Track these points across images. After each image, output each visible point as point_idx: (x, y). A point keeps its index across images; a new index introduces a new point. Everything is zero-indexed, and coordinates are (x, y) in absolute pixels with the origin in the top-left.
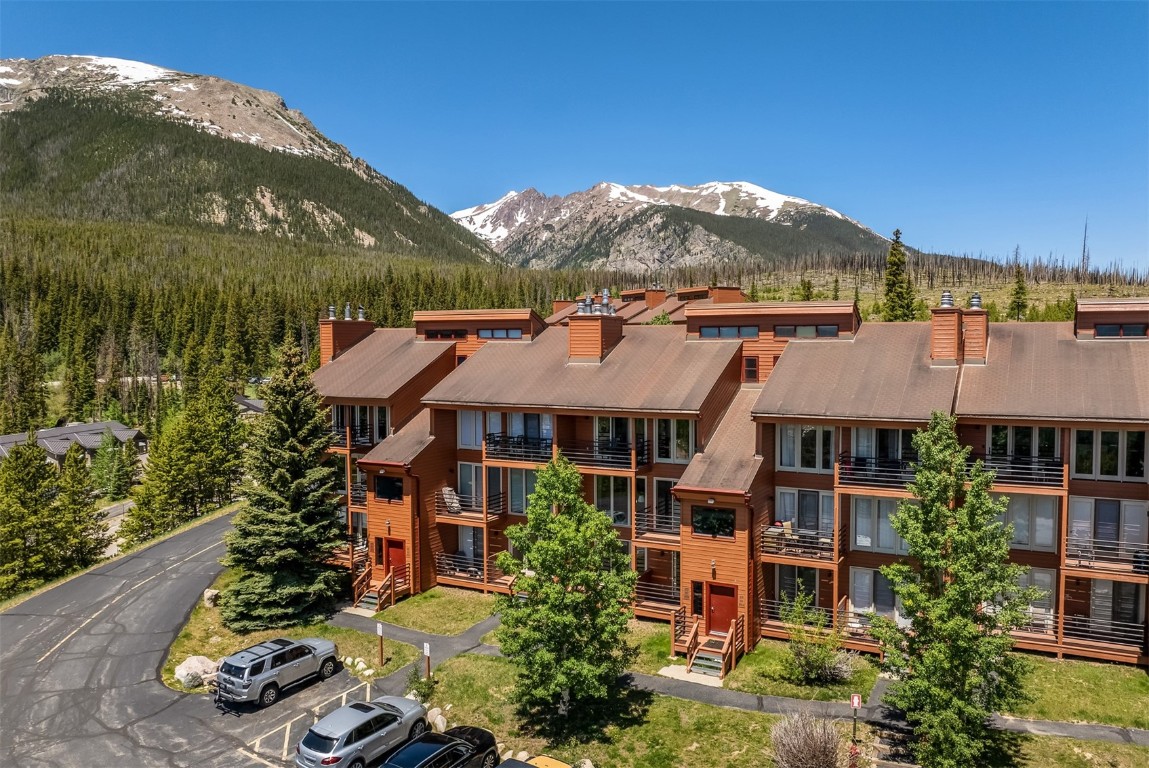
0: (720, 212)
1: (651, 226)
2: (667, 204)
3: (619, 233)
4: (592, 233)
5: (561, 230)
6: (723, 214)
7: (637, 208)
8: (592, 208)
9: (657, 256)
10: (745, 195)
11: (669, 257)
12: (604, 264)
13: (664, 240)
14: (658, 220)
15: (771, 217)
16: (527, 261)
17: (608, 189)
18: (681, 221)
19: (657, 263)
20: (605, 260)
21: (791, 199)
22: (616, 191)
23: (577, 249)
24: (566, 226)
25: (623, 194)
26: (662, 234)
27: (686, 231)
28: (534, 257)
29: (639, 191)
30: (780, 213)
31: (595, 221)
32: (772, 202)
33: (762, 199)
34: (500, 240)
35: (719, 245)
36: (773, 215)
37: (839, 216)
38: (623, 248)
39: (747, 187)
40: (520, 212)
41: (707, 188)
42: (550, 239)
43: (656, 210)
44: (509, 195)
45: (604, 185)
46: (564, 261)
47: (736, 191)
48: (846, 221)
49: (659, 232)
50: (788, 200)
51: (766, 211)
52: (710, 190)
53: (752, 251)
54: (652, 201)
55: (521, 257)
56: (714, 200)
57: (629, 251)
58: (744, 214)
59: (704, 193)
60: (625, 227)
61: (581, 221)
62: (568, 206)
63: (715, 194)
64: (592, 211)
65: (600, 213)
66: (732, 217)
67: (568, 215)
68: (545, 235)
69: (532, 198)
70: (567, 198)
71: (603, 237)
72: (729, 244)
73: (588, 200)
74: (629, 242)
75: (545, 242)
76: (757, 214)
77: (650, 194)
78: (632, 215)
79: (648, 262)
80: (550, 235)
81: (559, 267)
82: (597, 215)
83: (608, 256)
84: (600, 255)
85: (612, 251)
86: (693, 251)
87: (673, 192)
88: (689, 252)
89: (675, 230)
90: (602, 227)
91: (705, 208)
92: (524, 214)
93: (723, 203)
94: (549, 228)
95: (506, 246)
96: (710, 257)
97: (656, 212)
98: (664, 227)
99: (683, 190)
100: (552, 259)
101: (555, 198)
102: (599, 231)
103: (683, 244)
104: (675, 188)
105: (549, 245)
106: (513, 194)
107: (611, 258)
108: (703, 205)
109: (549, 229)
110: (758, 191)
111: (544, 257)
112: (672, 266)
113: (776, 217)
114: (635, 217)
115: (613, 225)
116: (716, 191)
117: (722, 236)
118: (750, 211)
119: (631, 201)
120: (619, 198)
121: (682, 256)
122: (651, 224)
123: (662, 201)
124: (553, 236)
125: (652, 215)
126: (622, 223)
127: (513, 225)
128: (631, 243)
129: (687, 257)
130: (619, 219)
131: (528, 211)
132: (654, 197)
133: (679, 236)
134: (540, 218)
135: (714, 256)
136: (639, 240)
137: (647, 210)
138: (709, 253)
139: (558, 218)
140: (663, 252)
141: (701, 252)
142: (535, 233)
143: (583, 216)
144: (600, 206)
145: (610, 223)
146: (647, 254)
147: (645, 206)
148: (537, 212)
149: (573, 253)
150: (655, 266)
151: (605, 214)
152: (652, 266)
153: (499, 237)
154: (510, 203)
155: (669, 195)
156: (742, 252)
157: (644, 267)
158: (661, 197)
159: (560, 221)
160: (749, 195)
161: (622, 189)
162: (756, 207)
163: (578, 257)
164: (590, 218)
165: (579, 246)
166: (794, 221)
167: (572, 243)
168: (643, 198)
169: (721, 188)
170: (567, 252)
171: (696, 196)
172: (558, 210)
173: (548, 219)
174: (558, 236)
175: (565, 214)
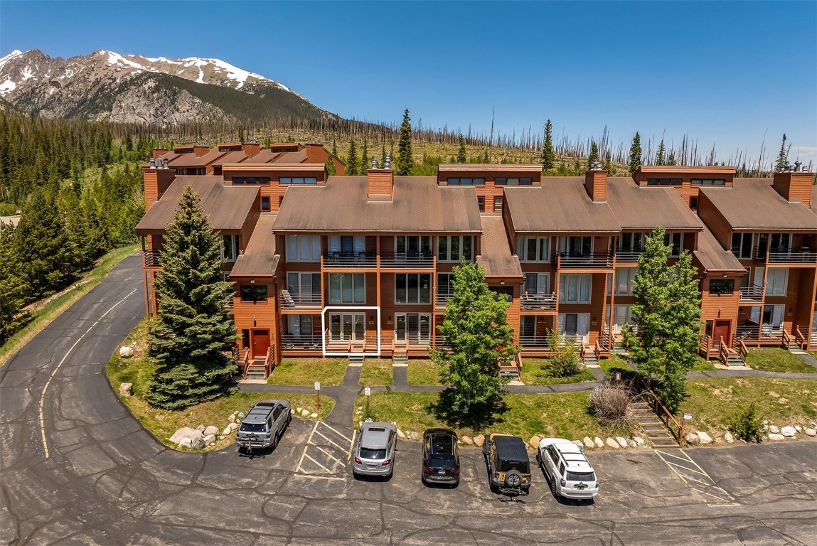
0: (200, 81)
1: (146, 89)
2: (157, 71)
3: (119, 92)
4: (94, 91)
5: (67, 86)
6: (202, 82)
7: (133, 73)
8: (93, 70)
9: (152, 112)
10: (218, 69)
11: (162, 113)
12: (108, 117)
13: (157, 99)
14: (151, 83)
15: (238, 87)
16: (37, 111)
17: (107, 56)
18: (170, 86)
19: (152, 118)
20: (108, 113)
21: (254, 75)
22: (114, 58)
23: (82, 103)
24: (71, 83)
25: (119, 61)
26: (155, 95)
27: (175, 94)
28: (43, 108)
29: (133, 60)
30: (246, 84)
31: (97, 82)
32: (239, 76)
33: (231, 73)
34: (8, 91)
35: (202, 106)
36: (240, 86)
37: (287, 89)
38: (123, 105)
39: (220, 63)
40: (26, 69)
41: (189, 62)
42: (57, 94)
43: (149, 75)
44: (13, 53)
45: (103, 52)
46: (72, 113)
47: (211, 66)
48: (292, 94)
49: (153, 93)
50: (250, 75)
51: (235, 83)
52: (191, 63)
53: (227, 112)
54: (144, 68)
55: (30, 107)
56: (194, 71)
57: (128, 107)
58: (219, 84)
59: (186, 65)
60: (124, 87)
61: (85, 81)
62: (71, 67)
63: (196, 66)
64: (93, 73)
65: (101, 75)
66: (210, 85)
67: (72, 75)
68: (52, 90)
69: (36, 57)
70: (70, 60)
71: (105, 95)
72: (209, 105)
73: (90, 63)
74: (128, 100)
75: (53, 96)
76: (229, 84)
77: (143, 63)
78: (129, 79)
79: (145, 116)
80: (57, 90)
81: (67, 117)
82: (98, 77)
83: (110, 110)
84: (103, 109)
85: (114, 106)
86: (181, 110)
87: (160, 62)
88: (178, 110)
89: (166, 92)
90: (103, 86)
91: (188, 77)
92: (30, 71)
93: (201, 74)
94: (55, 84)
95: (15, 97)
96: (195, 115)
97: (150, 77)
98: (157, 89)
99: (170, 62)
100: (60, 111)
101: (59, 60)
102: (102, 89)
103: (173, 104)
104: (163, 60)
105: (56, 99)
106: (17, 53)
107: (113, 112)
108: (186, 74)
109: (56, 86)
110: (228, 67)
111: (53, 108)
112: (165, 120)
113: (243, 88)
114: (132, 80)
115: (113, 86)
116: (196, 65)
117: (204, 100)
118: (223, 82)
119: (127, 67)
120: (116, 64)
121: (173, 113)
122: (146, 87)
123: (153, 69)
124: (60, 92)
125: (146, 80)
126: (121, 85)
127: (20, 80)
128: (130, 100)
129: (177, 114)
130: (118, 81)
131: (34, 69)
132: (146, 65)
133: (169, 97)
134: (46, 75)
135: (198, 114)
136: (137, 99)
137: (142, 75)
138: (194, 112)
139: (63, 77)
140: (157, 109)
141: (188, 111)
142: (43, 88)
143: (86, 77)
144: (101, 69)
145: (110, 84)
146: (144, 110)
147: (140, 72)
148: (44, 71)
149: (79, 105)
150: (150, 120)
151: (106, 76)
152: (148, 120)
153: (7, 89)
154: (15, 61)
155: (158, 65)
156: (220, 112)
157: (143, 120)
158: (152, 66)
159: (65, 79)
160: (222, 69)
161: (119, 57)
162: (227, 79)
163: (84, 110)
164: (92, 78)
165: (84, 101)
166: (256, 91)
167: (78, 98)
168: (138, 66)
169: (200, 62)
170: (74, 105)
171: (180, 67)
172: (62, 70)
173: (54, 77)
174: (64, 92)
175: (70, 74)
